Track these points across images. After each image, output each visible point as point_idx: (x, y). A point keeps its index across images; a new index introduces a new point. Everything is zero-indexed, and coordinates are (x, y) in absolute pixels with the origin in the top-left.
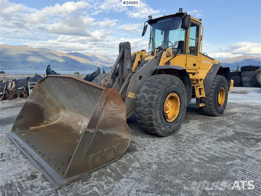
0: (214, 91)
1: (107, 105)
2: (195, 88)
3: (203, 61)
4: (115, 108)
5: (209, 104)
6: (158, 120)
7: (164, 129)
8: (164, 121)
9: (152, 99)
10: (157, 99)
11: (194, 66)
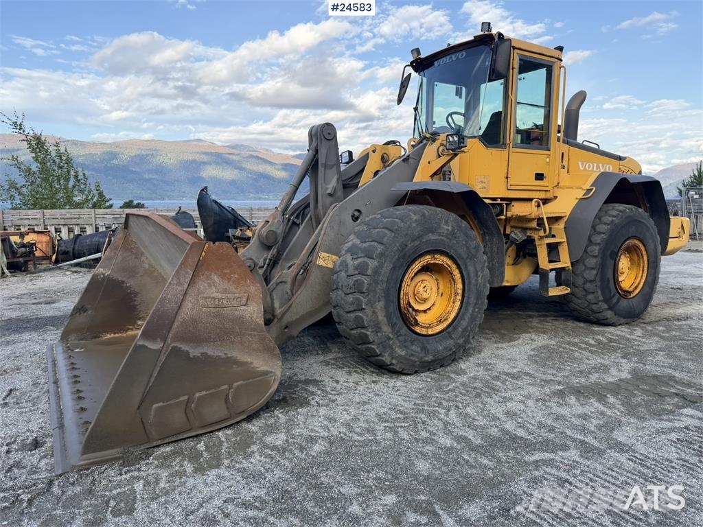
0: (600, 249)
1: (201, 285)
2: (537, 243)
3: (580, 163)
4: (225, 291)
5: (584, 288)
6: (380, 328)
7: (403, 353)
8: (404, 330)
9: (362, 270)
10: (376, 271)
11: (536, 179)
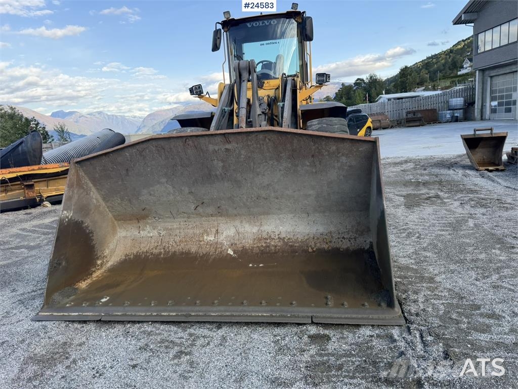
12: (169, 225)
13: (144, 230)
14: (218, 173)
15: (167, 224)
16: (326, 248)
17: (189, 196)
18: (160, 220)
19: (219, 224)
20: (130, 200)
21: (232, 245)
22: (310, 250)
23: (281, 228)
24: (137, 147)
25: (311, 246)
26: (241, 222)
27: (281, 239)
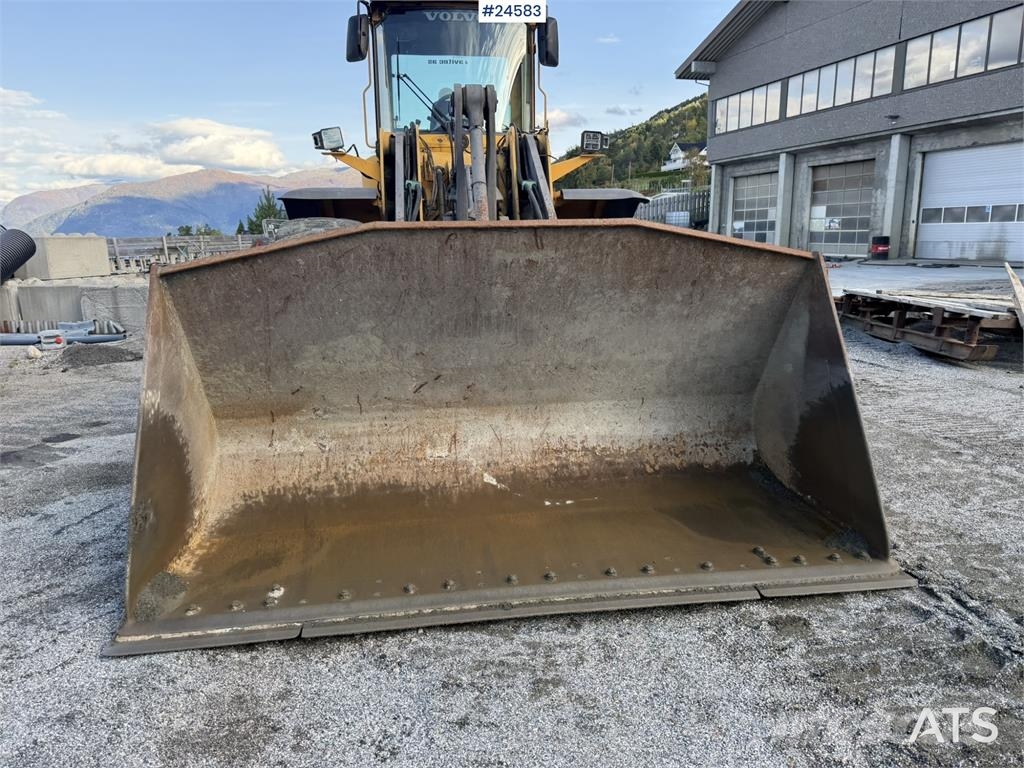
12: (344, 427)
13: (282, 439)
14: (494, 312)
15: (339, 425)
16: (678, 465)
17: (414, 361)
18: (327, 416)
19: (460, 422)
20: (268, 371)
21: (489, 465)
22: (649, 470)
23: (587, 428)
24: (331, 245)
25: (648, 462)
26: (508, 418)
27: (587, 449)
